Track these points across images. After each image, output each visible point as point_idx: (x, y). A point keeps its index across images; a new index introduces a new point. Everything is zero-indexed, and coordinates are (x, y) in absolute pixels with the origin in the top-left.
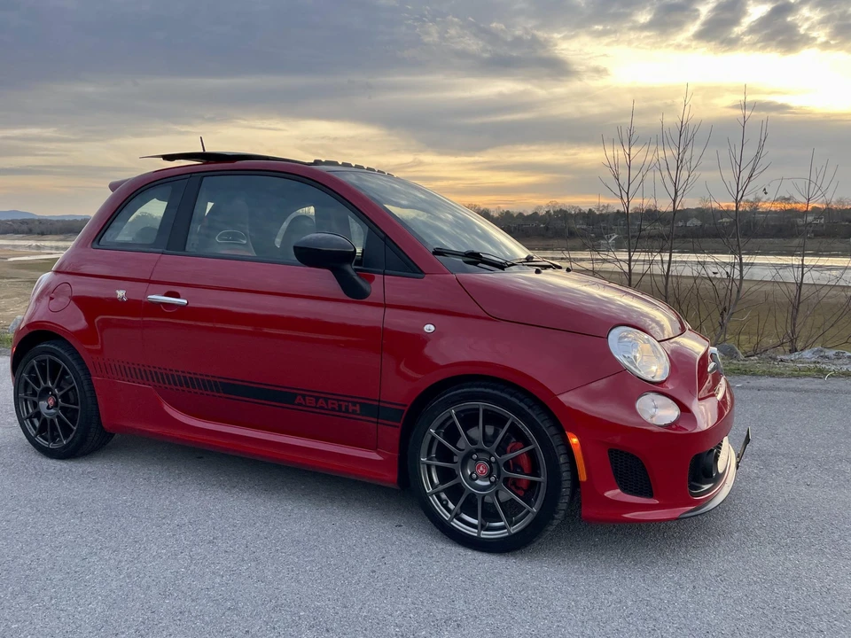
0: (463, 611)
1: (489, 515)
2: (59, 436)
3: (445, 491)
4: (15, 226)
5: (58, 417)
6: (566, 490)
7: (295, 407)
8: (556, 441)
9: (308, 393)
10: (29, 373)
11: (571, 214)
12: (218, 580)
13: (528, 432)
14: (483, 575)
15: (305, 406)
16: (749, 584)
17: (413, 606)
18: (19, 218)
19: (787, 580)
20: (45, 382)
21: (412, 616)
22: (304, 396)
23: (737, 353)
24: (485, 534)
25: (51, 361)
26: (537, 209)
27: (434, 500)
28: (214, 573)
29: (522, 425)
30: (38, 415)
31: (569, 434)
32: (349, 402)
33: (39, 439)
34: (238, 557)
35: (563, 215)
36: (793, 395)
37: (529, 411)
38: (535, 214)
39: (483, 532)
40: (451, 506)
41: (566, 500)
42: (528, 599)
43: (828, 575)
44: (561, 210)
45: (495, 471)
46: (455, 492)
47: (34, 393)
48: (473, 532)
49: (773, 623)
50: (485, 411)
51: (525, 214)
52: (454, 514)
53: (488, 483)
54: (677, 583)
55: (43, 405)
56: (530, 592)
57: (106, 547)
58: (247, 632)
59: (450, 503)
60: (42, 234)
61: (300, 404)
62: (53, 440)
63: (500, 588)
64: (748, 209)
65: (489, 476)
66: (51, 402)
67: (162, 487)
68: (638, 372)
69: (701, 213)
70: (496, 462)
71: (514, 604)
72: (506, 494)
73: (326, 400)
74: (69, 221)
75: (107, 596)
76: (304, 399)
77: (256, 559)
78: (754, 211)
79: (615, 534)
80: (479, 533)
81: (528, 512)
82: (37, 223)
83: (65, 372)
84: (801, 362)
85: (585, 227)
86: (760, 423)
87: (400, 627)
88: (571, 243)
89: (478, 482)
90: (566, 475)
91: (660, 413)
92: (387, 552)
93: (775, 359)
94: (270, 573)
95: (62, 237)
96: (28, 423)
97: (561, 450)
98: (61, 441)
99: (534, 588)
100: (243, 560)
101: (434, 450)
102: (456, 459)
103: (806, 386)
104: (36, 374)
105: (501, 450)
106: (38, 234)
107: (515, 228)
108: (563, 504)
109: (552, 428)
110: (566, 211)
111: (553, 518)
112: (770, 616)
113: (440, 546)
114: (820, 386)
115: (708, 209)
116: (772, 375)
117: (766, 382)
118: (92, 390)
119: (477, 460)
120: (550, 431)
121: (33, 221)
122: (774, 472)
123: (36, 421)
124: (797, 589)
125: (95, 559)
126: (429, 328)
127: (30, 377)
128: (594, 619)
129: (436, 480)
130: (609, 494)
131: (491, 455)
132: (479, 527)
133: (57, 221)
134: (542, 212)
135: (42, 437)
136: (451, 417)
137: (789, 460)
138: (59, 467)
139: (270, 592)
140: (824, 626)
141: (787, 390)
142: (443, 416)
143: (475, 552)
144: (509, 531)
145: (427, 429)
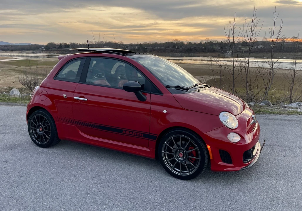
0: (175, 198)
1: (183, 168)
2: (43, 140)
3: (170, 161)
4: (2, 48)
5: (43, 134)
6: (206, 162)
7: (123, 134)
8: (203, 147)
9: (127, 130)
10: (33, 120)
11: (214, 43)
12: (102, 189)
13: (195, 144)
14: (181, 187)
15: (126, 134)
16: (260, 190)
17: (161, 197)
18: (4, 45)
19: (272, 188)
20: (39, 123)
21: (161, 199)
22: (125, 131)
23: (270, 104)
24: (182, 174)
25: (41, 116)
26: (201, 41)
27: (166, 164)
28: (101, 187)
29: (193, 142)
30: (36, 133)
31: (207, 145)
32: (140, 133)
33: (37, 141)
34: (107, 181)
35: (211, 43)
36: (286, 122)
37: (196, 138)
38: (201, 43)
39: (181, 174)
40: (172, 165)
41: (206, 165)
42: (194, 194)
43: (285, 187)
44: (210, 42)
45: (185, 155)
46: (173, 162)
47: (35, 126)
48: (178, 174)
49: (266, 201)
50: (182, 137)
51: (197, 43)
52: (172, 168)
53: (183, 159)
54: (239, 189)
55: (38, 130)
56: (195, 192)
57: (66, 179)
58: (113, 204)
59: (171, 165)
60: (13, 50)
61: (124, 133)
62: (41, 141)
63: (186, 191)
64: (281, 41)
65: (183, 157)
66: (41, 129)
67: (79, 158)
68: (228, 126)
69: (263, 43)
70: (185, 152)
71: (191, 196)
72: (188, 162)
73: (132, 132)
74: (23, 45)
75: (70, 194)
76: (126, 132)
77: (113, 182)
78: (284, 42)
79: (222, 173)
80: (180, 174)
81: (195, 168)
82: (11, 46)
83: (46, 120)
84: (292, 108)
85: (219, 48)
86: (273, 133)
87: (157, 203)
88: (214, 54)
89: (180, 159)
90: (206, 157)
91: (235, 138)
92: (152, 180)
93: (283, 107)
94: (117, 187)
95: (20, 52)
96: (33, 136)
97: (205, 150)
98: (44, 142)
99: (197, 191)
100: (109, 183)
101: (166, 149)
102: (173, 151)
103: (291, 119)
104: (36, 120)
105: (187, 149)
106: (11, 50)
107: (193, 49)
108: (205, 166)
109: (202, 143)
110: (212, 42)
111: (202, 170)
112: (265, 199)
113: (168, 178)
114: (296, 118)
115: (266, 41)
116: (280, 114)
117: (278, 117)
118: (55, 126)
119: (180, 152)
120: (202, 144)
121: (9, 45)
122: (275, 152)
123: (35, 135)
124: (274, 191)
125: (64, 182)
126: (165, 111)
127: (33, 121)
128: (214, 200)
129: (167, 158)
130: (220, 163)
131: (184, 151)
132: (180, 172)
133: (19, 46)
134: (203, 43)
135: (38, 140)
136: (172, 139)
137: (280, 147)
138: (44, 151)
139: (118, 192)
140: (280, 203)
141: (284, 120)
142: (169, 138)
143: (179, 180)
144: (189, 174)
145: (164, 142)
